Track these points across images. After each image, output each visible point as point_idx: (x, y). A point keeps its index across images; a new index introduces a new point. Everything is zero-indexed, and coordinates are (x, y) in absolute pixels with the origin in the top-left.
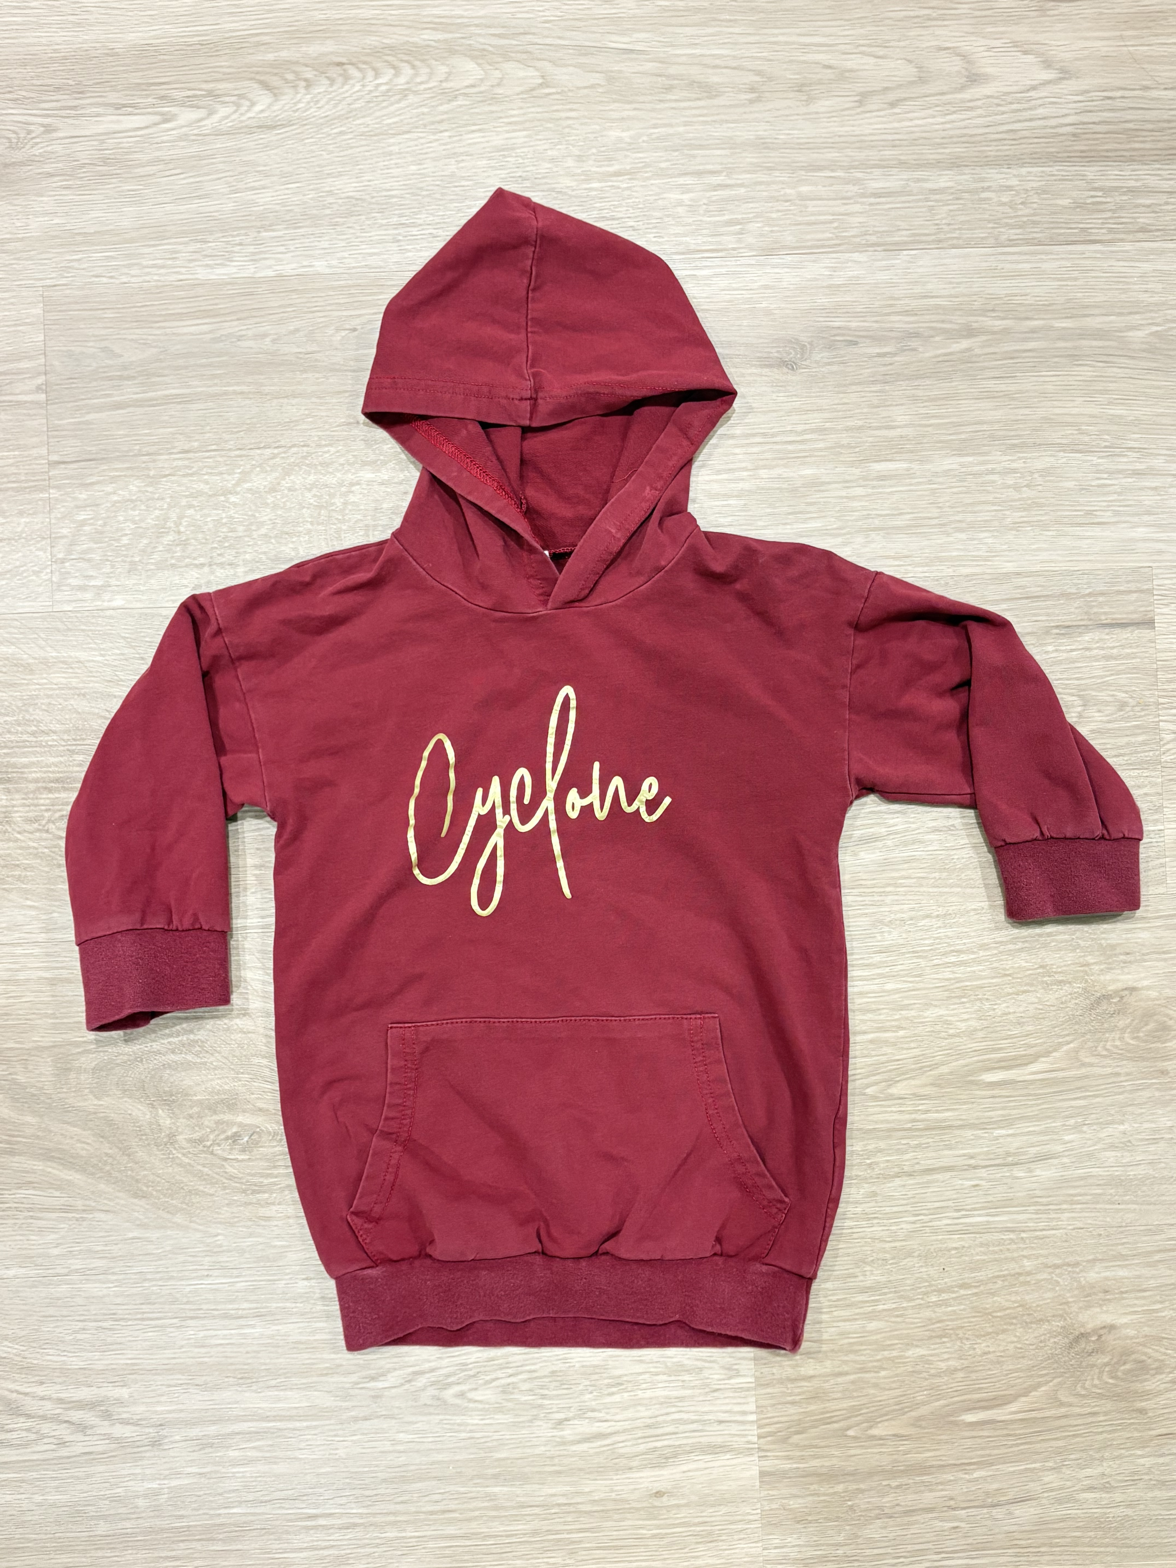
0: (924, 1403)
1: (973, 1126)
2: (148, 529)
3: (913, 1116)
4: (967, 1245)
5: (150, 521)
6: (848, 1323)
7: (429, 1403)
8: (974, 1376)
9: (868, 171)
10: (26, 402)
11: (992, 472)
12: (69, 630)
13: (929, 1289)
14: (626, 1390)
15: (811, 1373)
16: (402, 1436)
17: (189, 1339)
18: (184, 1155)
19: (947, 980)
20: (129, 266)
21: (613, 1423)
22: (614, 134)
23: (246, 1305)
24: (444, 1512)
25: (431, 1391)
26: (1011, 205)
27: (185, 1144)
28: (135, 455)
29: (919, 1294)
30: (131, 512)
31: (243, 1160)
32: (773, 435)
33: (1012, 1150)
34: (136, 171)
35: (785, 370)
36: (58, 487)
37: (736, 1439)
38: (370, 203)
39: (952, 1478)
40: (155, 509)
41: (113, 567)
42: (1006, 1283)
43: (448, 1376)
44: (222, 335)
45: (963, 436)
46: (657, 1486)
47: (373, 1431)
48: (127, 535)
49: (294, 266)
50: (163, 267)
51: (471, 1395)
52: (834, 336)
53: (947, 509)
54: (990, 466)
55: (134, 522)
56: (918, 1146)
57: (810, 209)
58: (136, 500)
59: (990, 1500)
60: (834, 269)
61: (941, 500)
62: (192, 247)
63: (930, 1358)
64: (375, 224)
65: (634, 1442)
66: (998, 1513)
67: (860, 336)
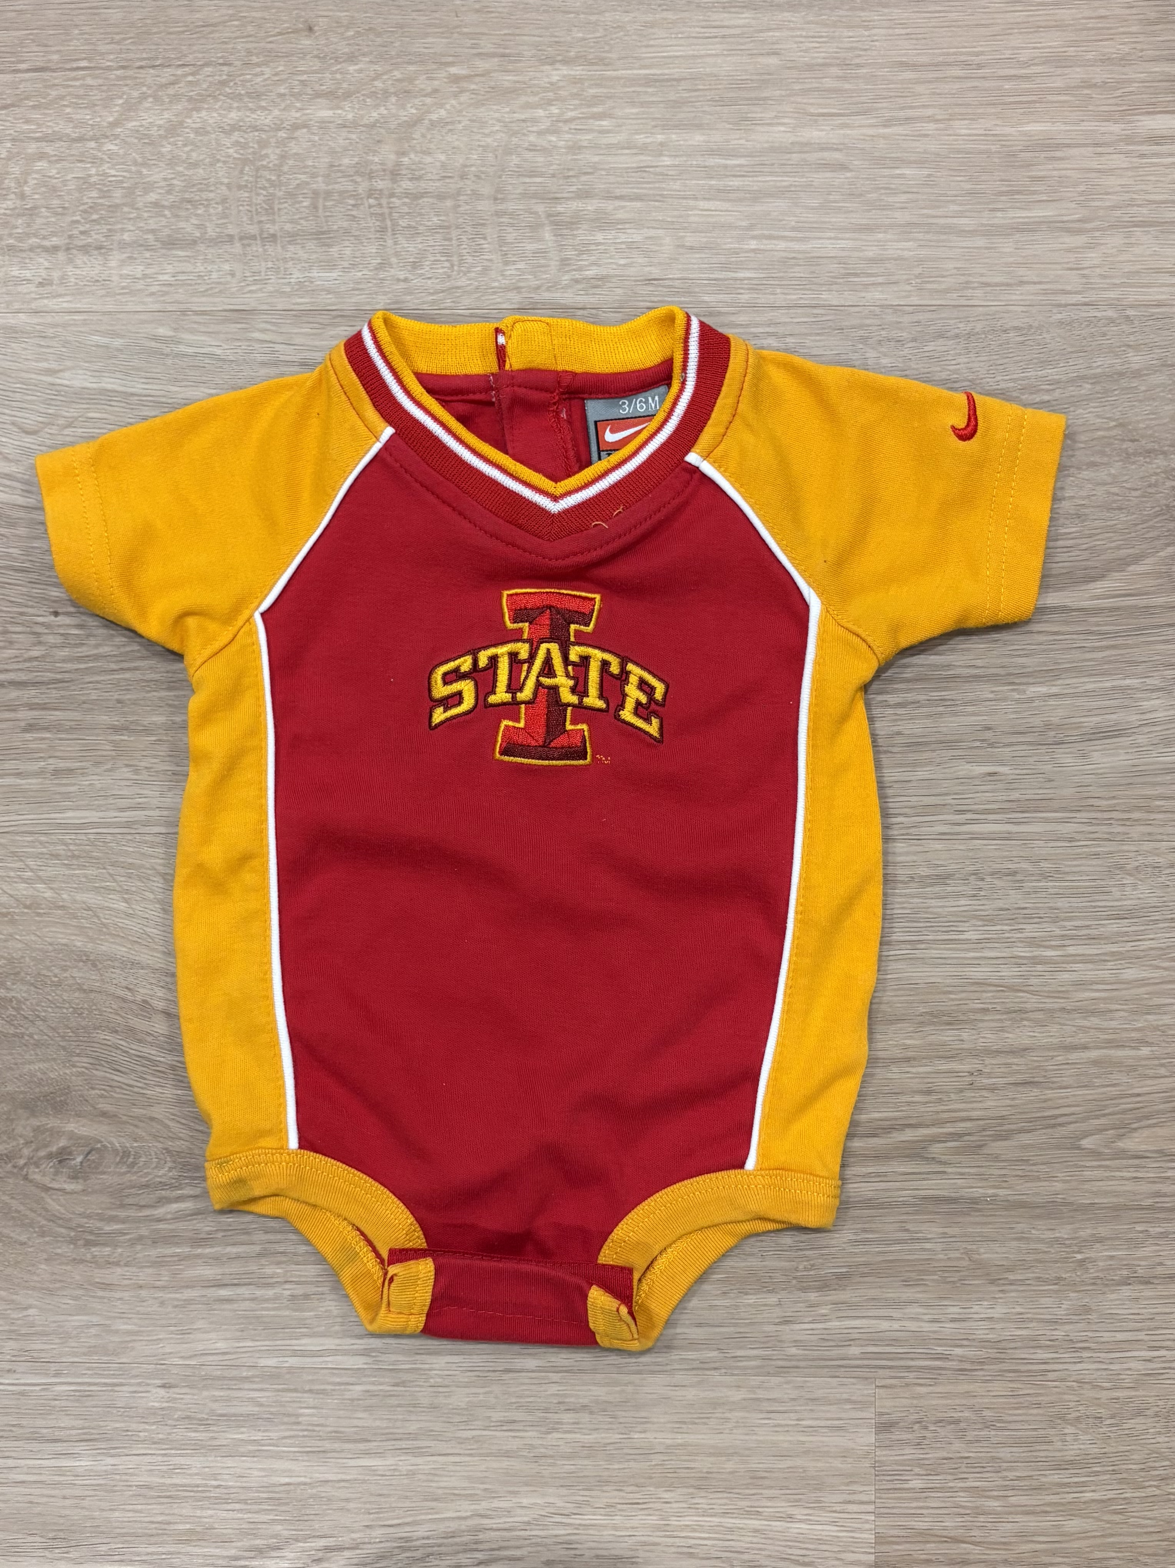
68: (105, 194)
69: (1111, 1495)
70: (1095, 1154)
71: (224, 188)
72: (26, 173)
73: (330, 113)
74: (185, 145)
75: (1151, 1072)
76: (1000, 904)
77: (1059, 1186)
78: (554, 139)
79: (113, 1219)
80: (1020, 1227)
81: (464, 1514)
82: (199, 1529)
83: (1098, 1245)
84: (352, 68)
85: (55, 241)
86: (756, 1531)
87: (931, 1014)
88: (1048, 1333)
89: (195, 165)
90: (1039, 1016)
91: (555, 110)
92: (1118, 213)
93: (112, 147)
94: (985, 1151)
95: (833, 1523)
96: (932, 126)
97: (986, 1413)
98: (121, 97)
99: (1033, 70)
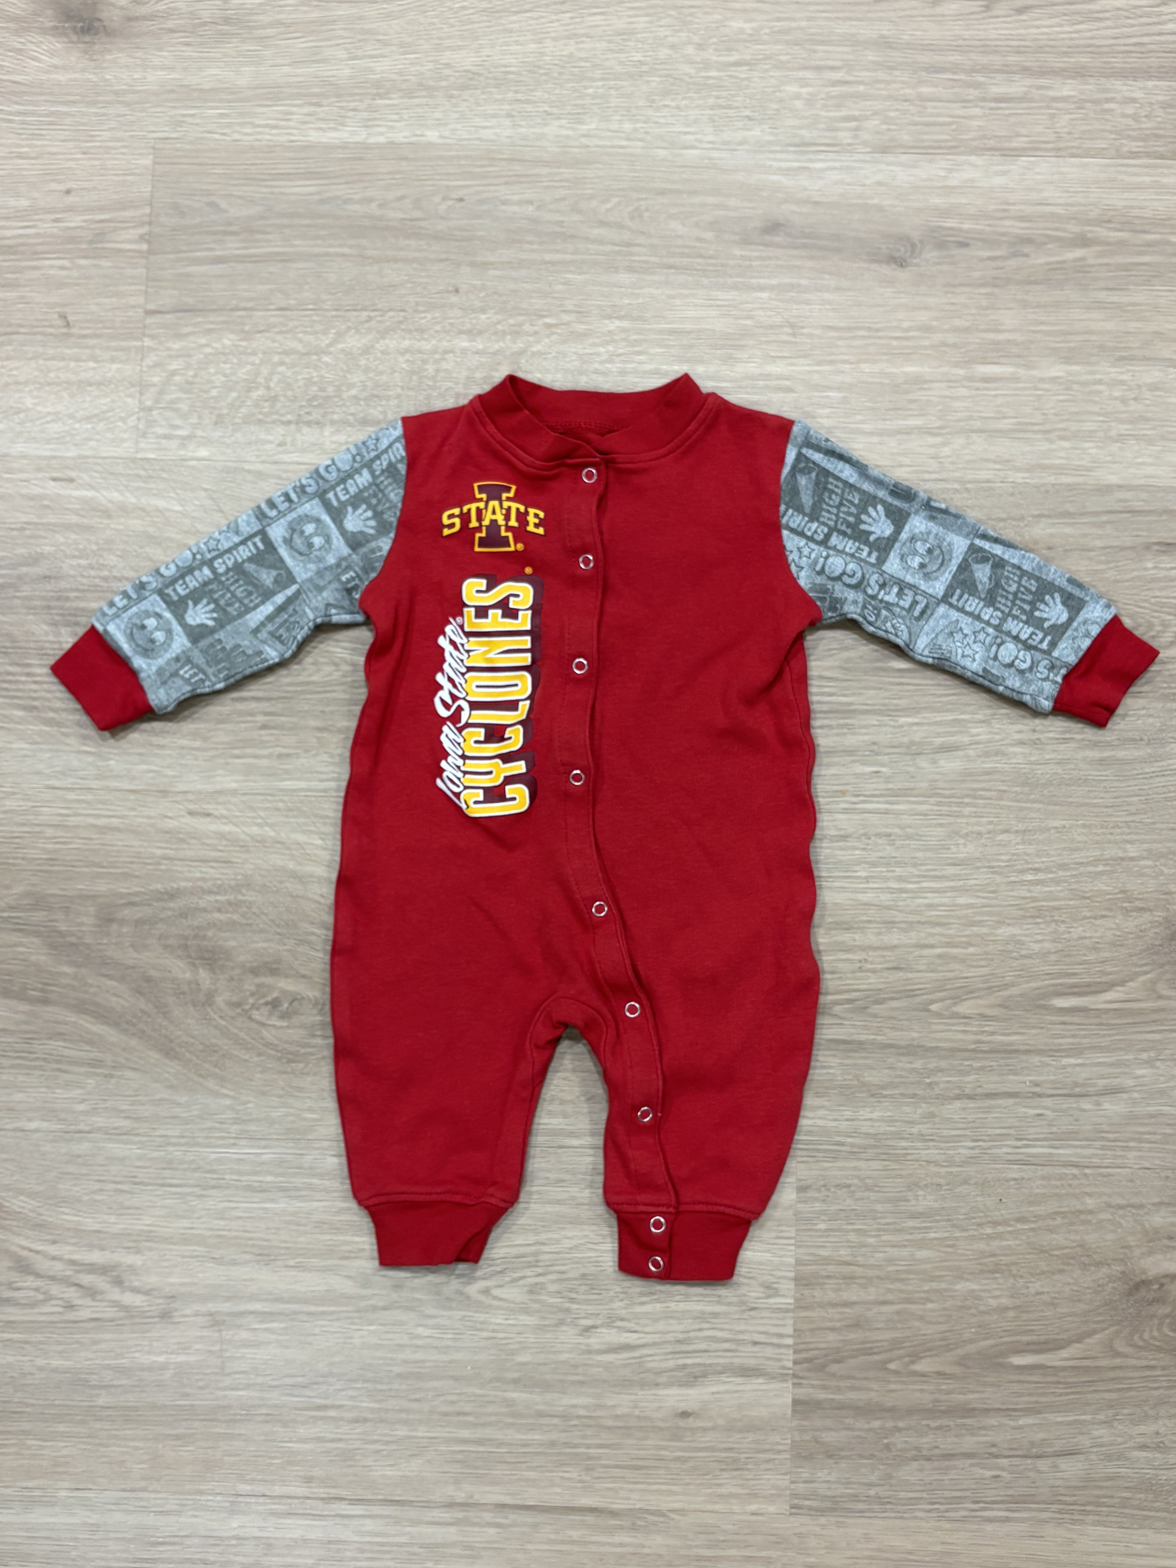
0: (971, 1341)
1: (1040, 1052)
2: (238, 383)
3: (979, 1037)
4: (1026, 1177)
5: (241, 375)
6: (896, 1249)
8: (1025, 1316)
9: (991, 75)
10: (128, 251)
11: (1100, 382)
12: (151, 477)
13: (984, 1220)
15: (854, 1298)
16: (420, 1330)
17: (209, 1209)
18: (221, 1017)
19: (1023, 898)
20: (242, 124)
21: (642, 1335)
22: (736, 24)
23: (269, 1179)
24: (459, 1414)
25: (455, 1285)
26: (1135, 117)
27: (222, 1005)
28: (231, 310)
29: (973, 1224)
30: (222, 365)
31: (281, 1027)
32: (877, 330)
33: (1080, 1081)
34: (256, 32)
35: (894, 266)
36: (152, 337)
37: (770, 1362)
38: (487, 78)
39: (996, 1423)
40: (247, 364)
41: (200, 417)
42: (1066, 1221)
44: (329, 197)
45: (1072, 345)
46: (684, 1406)
47: (391, 1322)
48: (215, 387)
49: (406, 134)
50: (276, 127)
51: (496, 1292)
52: (946, 236)
53: (1051, 417)
54: (1098, 377)
55: (225, 375)
56: (982, 1068)
57: (929, 110)
58: (229, 354)
59: (1034, 1450)
60: (950, 170)
61: (1046, 407)
62: (305, 110)
63: (981, 1294)
65: (664, 1357)
66: (1043, 1465)
67: (972, 238)
68: (322, 390)
69: (946, 1235)
70: (939, 1015)
72: (272, 374)
73: (468, 344)
74: (375, 361)
75: (975, 963)
76: (881, 854)
77: (915, 1035)
78: (609, 366)
79: (307, 1045)
80: (890, 1060)
83: (940, 1074)
84: (483, 317)
85: (289, 417)
87: (836, 923)
88: (908, 1129)
89: (381, 373)
90: (903, 925)
91: (610, 348)
92: (962, 424)
93: (328, 360)
94: (869, 1011)
95: (768, 1251)
96: (848, 366)
97: (867, 1181)
98: (334, 329)
99: (911, 334)
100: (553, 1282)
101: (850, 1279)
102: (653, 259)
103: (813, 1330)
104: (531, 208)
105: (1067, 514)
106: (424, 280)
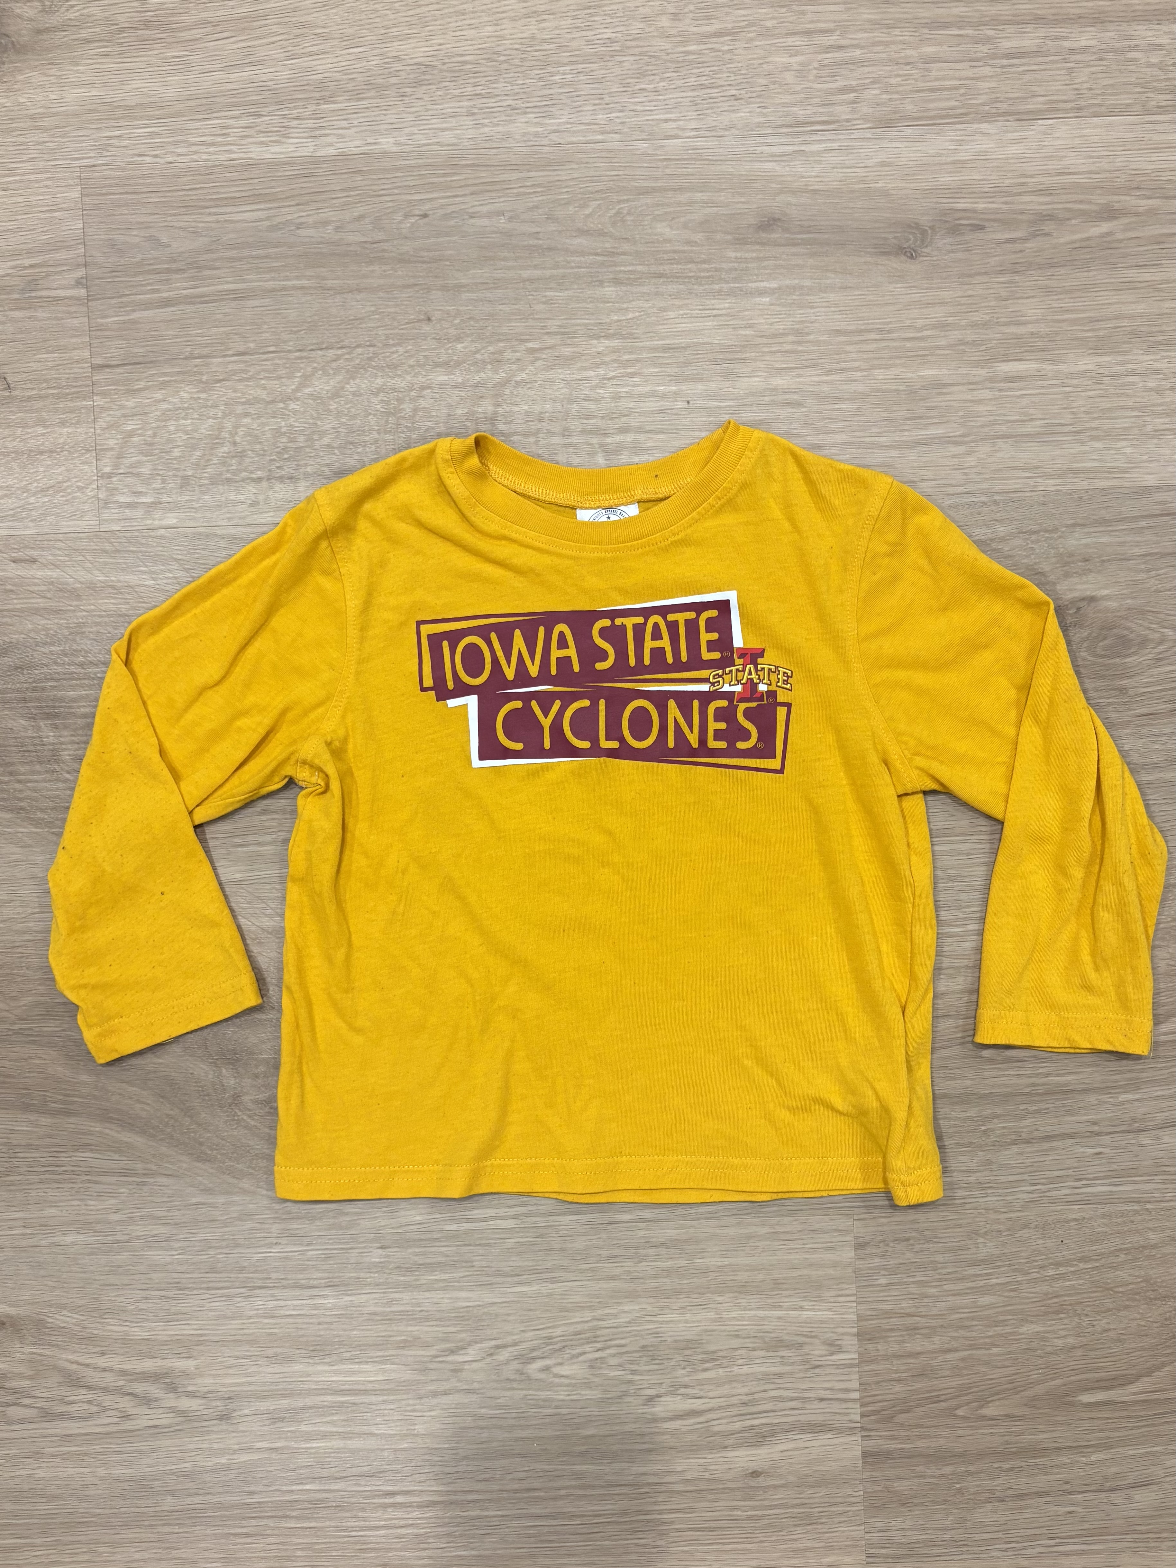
2: (201, 439)
3: (1033, 1080)
4: (1087, 1216)
5: (204, 431)
6: (958, 1297)
7: (512, 1377)
8: (1092, 1354)
9: (1001, 27)
10: (65, 298)
11: (1132, 373)
12: (117, 551)
13: (1046, 1262)
14: (720, 1366)
17: (258, 1309)
18: (250, 1116)
20: (176, 143)
21: (707, 1400)
24: (529, 1490)
25: (515, 1365)
27: (251, 1105)
28: (186, 358)
32: (889, 332)
33: (1139, 1116)
34: (182, 34)
35: (903, 258)
36: (103, 394)
37: (838, 1417)
38: (441, 71)
39: (1068, 1461)
40: (209, 418)
41: (164, 481)
42: (1130, 1257)
43: (533, 1350)
44: (280, 223)
45: (1101, 333)
46: (754, 1466)
47: (453, 1406)
49: (357, 143)
50: (213, 144)
51: (556, 1370)
52: (959, 219)
53: (1083, 416)
54: (1130, 367)
56: (1038, 1112)
57: (934, 74)
58: (188, 408)
59: (1108, 1484)
60: (960, 142)
61: (1075, 404)
62: (243, 122)
63: (1046, 1335)
64: (447, 94)
65: (730, 1420)
66: (1117, 1498)
67: (988, 220)
69: (1008, 1280)
70: (991, 1061)
71: (375, 433)
72: (236, 427)
73: (446, 378)
74: (346, 404)
77: (968, 1083)
78: (601, 391)
81: (586, 1319)
82: (409, 1339)
83: (995, 1120)
84: (459, 346)
85: (259, 474)
86: (780, 1318)
88: (965, 1179)
89: (354, 417)
91: (601, 371)
92: (986, 430)
93: (296, 407)
96: (859, 374)
98: (299, 372)
99: (926, 333)
100: (614, 1355)
101: (914, 1329)
102: (639, 268)
103: (878, 1382)
104: (502, 220)
105: (1104, 522)
106: (392, 310)
